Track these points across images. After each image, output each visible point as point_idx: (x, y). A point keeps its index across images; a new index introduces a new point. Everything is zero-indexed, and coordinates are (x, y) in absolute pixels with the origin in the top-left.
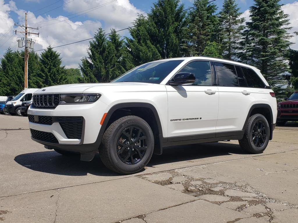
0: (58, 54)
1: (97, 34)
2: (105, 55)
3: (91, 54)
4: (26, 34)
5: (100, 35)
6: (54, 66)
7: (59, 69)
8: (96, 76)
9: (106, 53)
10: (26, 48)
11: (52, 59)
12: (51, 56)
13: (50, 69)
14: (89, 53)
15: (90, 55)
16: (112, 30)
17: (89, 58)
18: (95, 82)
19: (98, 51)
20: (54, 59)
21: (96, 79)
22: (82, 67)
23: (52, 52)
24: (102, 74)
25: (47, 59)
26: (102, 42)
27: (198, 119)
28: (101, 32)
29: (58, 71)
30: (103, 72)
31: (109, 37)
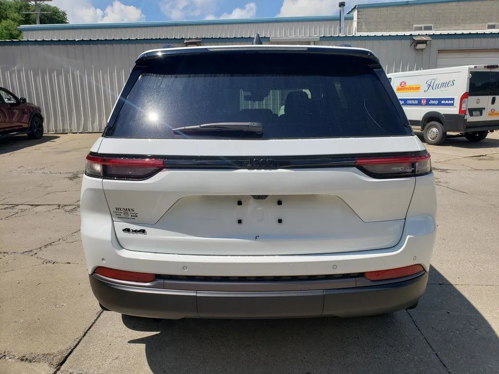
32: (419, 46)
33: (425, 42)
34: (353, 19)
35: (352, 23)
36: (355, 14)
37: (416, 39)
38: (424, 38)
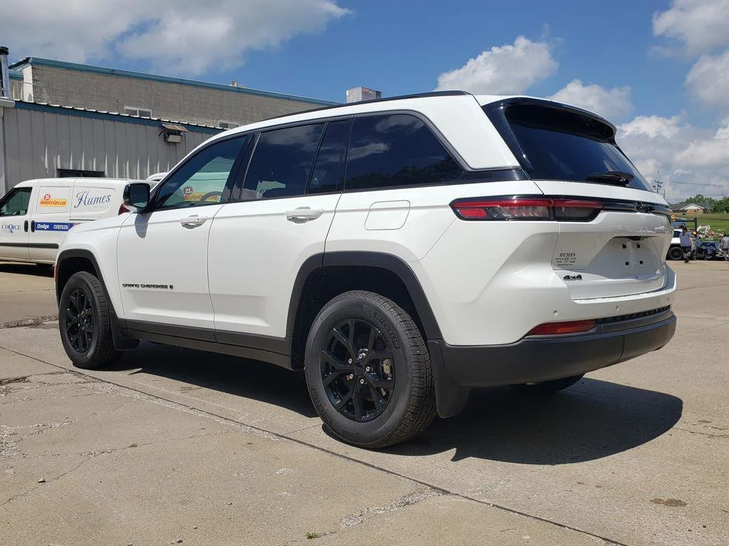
32: (172, 138)
33: (178, 133)
34: (23, 79)
35: (21, 86)
36: (27, 72)
37: (169, 127)
38: (178, 128)
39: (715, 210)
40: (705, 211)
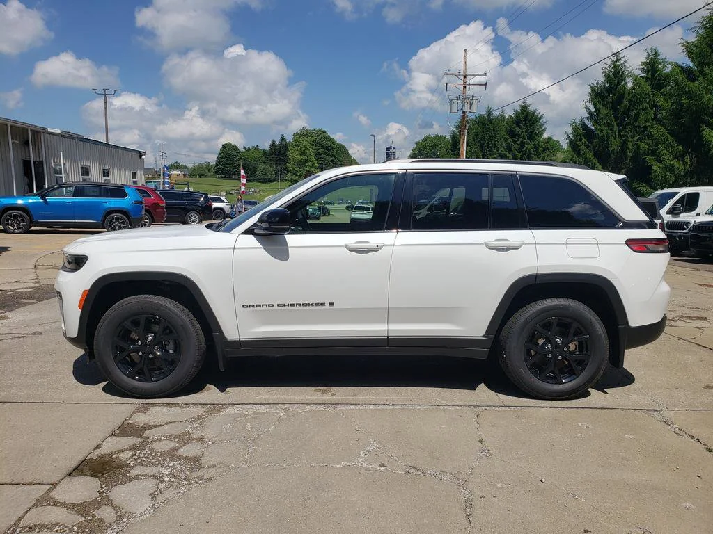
0: (539, 116)
1: (610, 66)
2: (621, 108)
3: (593, 110)
4: (465, 87)
5: (615, 66)
6: (531, 138)
7: (538, 145)
8: (597, 154)
9: (626, 102)
10: (464, 112)
11: (527, 127)
12: (525, 120)
13: (522, 145)
14: (587, 108)
15: (590, 113)
16: (649, 52)
17: (588, 118)
18: (593, 168)
19: (608, 102)
20: (531, 126)
21: (596, 162)
22: (572, 137)
23: (528, 113)
24: (611, 149)
25: (518, 126)
26: (619, 83)
27: (323, 304)
28: (617, 61)
29: (536, 148)
30: (615, 144)
31: (643, 67)
39: (191, 175)
40: (185, 176)
